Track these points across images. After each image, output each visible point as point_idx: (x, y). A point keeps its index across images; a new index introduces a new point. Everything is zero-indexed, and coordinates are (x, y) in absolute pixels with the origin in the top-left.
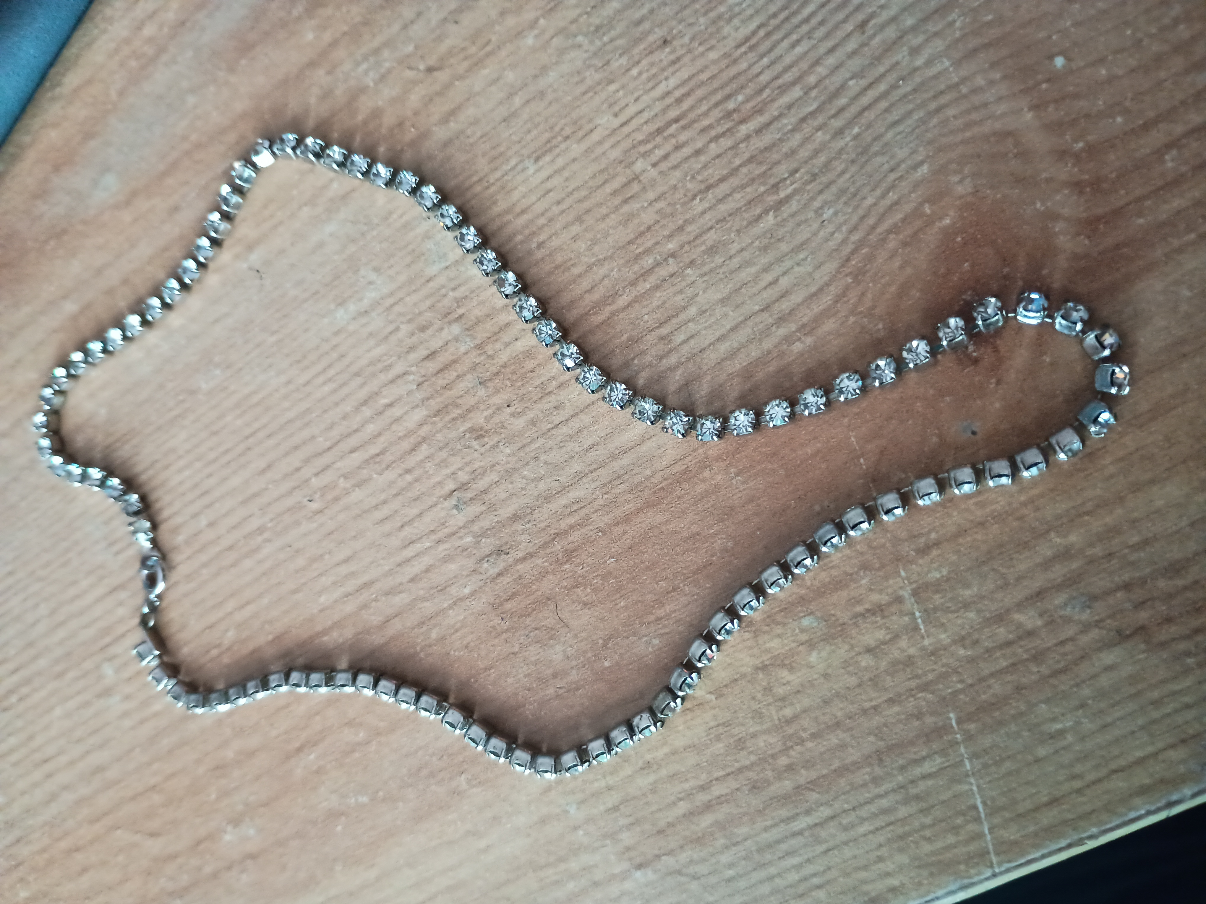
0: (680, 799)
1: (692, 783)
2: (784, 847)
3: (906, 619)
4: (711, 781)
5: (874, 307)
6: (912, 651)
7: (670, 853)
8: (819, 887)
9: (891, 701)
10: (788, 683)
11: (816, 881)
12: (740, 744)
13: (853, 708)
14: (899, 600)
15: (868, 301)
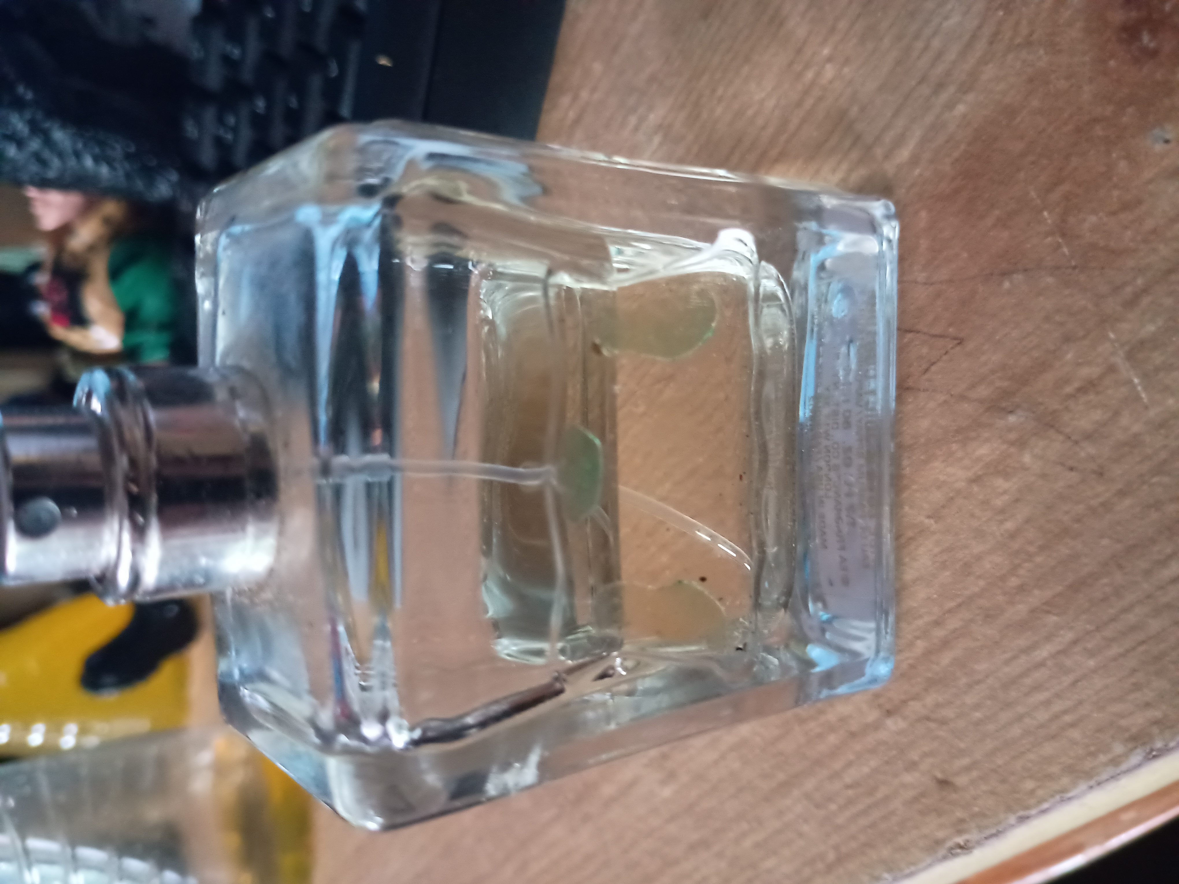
0: (917, 638)
1: (927, 619)
2: (1028, 681)
3: (1124, 390)
4: (944, 614)
5: (1031, 34)
6: (1136, 428)
7: (916, 697)
8: (1073, 725)
9: (1122, 494)
10: (1005, 492)
11: (1068, 718)
12: (967, 568)
13: (1080, 508)
14: (1112, 369)
15: (1024, 30)
